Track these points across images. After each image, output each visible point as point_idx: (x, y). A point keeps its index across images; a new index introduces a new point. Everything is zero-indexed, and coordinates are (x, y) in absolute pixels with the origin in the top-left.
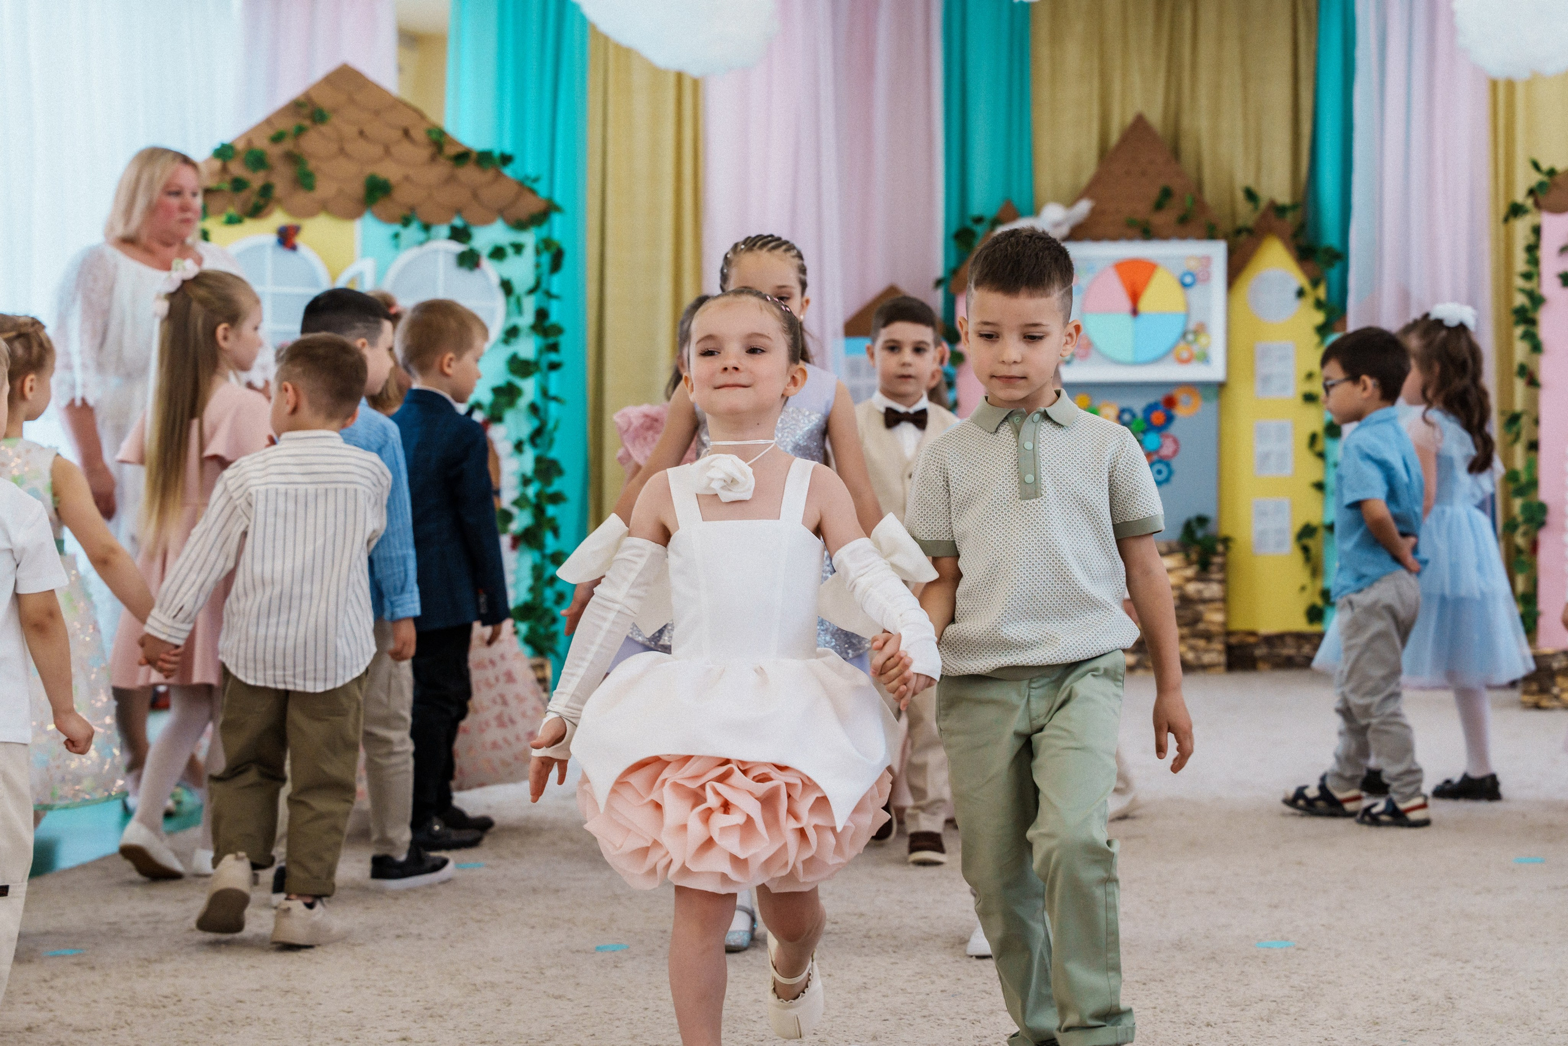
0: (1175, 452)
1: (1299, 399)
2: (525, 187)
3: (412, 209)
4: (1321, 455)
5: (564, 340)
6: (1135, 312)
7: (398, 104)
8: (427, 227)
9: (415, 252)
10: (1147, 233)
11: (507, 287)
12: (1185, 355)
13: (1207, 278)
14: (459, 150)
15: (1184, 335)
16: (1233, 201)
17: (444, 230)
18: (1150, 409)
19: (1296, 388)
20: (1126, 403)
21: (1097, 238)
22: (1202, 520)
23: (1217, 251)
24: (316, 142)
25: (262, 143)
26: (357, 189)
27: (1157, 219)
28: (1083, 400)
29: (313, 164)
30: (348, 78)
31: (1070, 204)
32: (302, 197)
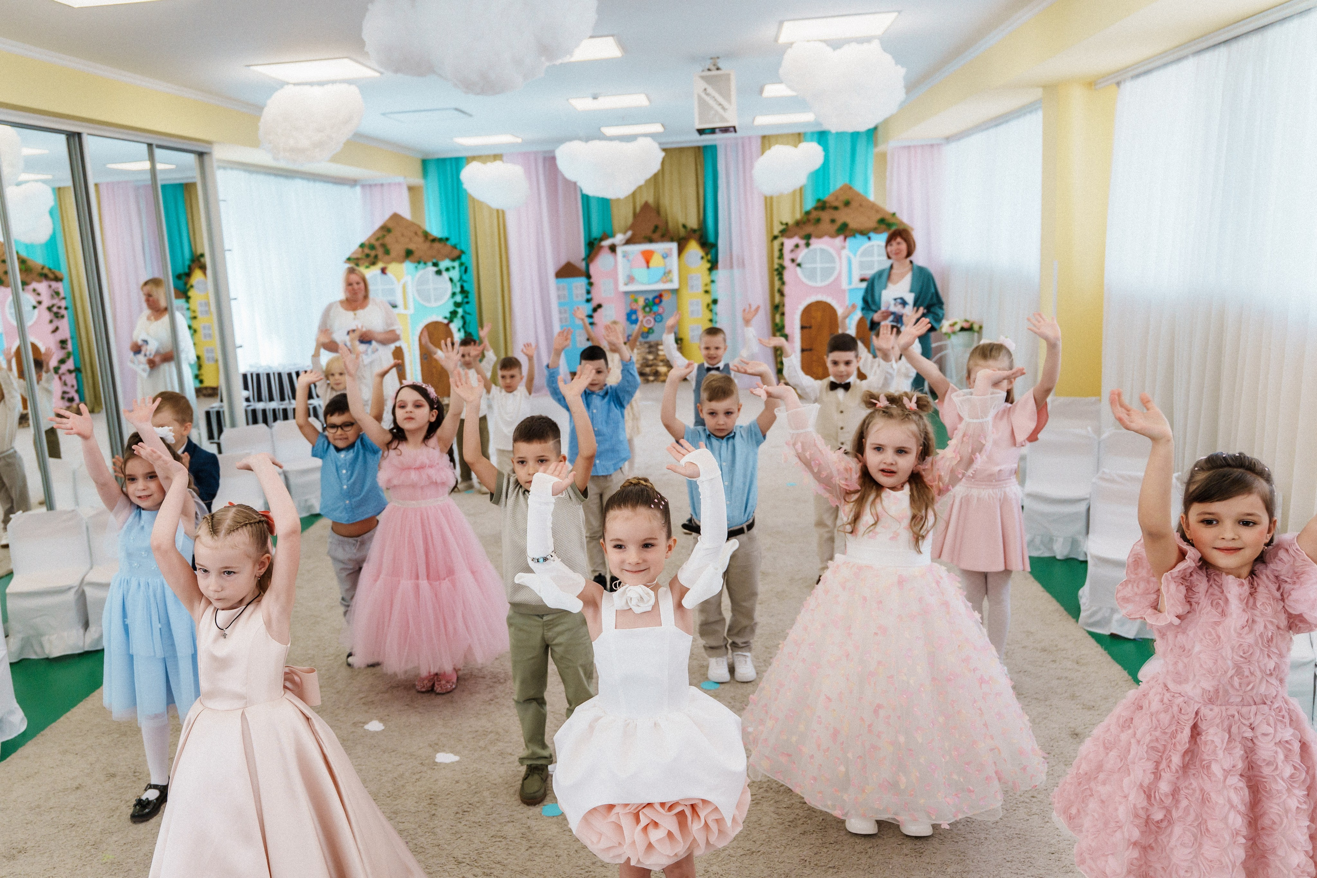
0: (663, 312)
1: (702, 292)
2: (454, 247)
3: (420, 258)
4: (711, 310)
5: (470, 296)
6: (648, 267)
7: (412, 224)
8: (425, 263)
9: (423, 272)
10: (650, 240)
11: (451, 280)
12: (666, 280)
13: (671, 255)
14: (432, 237)
15: (665, 274)
16: (678, 228)
17: (430, 264)
18: (655, 298)
19: (701, 289)
20: (647, 297)
21: (634, 244)
23: (674, 246)
24: (389, 239)
25: (373, 242)
26: (403, 253)
27: (655, 236)
28: (632, 297)
29: (389, 247)
30: (396, 217)
31: (625, 233)
32: (387, 258)
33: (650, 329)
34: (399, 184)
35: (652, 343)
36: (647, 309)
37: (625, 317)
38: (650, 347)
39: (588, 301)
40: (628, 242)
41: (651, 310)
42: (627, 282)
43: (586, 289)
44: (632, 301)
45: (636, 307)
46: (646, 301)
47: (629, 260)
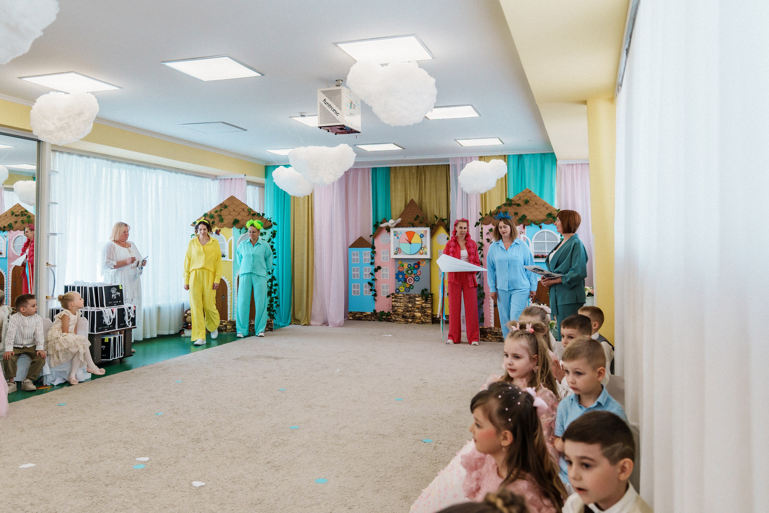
0: (420, 274)
2: (268, 220)
6: (410, 243)
7: (242, 204)
9: (243, 235)
10: (413, 226)
12: (421, 253)
13: (426, 235)
14: (254, 213)
15: (421, 248)
16: (433, 219)
18: (415, 264)
20: (409, 263)
21: (403, 227)
22: (426, 290)
23: (428, 229)
24: (224, 213)
25: (213, 213)
26: (232, 221)
27: (416, 223)
28: (400, 262)
29: (223, 217)
30: (232, 199)
31: (396, 220)
32: (221, 224)
33: (411, 285)
34: (242, 179)
35: (411, 295)
36: (410, 272)
37: (394, 276)
38: (410, 298)
39: (372, 264)
40: (397, 226)
41: (412, 272)
42: (396, 253)
43: (371, 256)
44: (400, 265)
45: (403, 270)
46: (409, 266)
47: (398, 238)
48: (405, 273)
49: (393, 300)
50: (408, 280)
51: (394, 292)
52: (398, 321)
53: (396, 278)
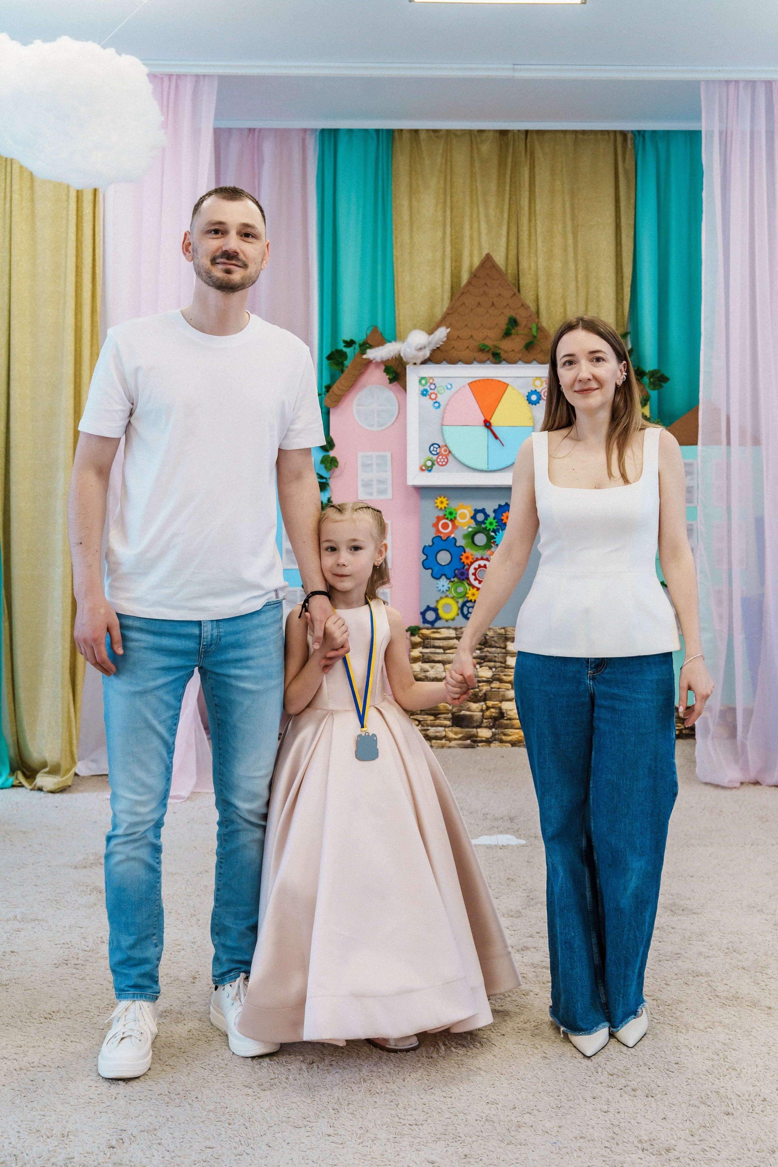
6: (488, 425)
10: (497, 358)
18: (500, 510)
20: (480, 505)
21: (453, 362)
27: (506, 345)
28: (442, 502)
36: (481, 539)
37: (417, 557)
40: (436, 357)
41: (490, 540)
42: (429, 464)
43: (320, 477)
44: (441, 514)
45: (451, 532)
46: (480, 517)
47: (437, 404)
48: (461, 542)
49: (416, 653)
50: (472, 571)
51: (416, 621)
52: (436, 738)
53: (425, 565)
